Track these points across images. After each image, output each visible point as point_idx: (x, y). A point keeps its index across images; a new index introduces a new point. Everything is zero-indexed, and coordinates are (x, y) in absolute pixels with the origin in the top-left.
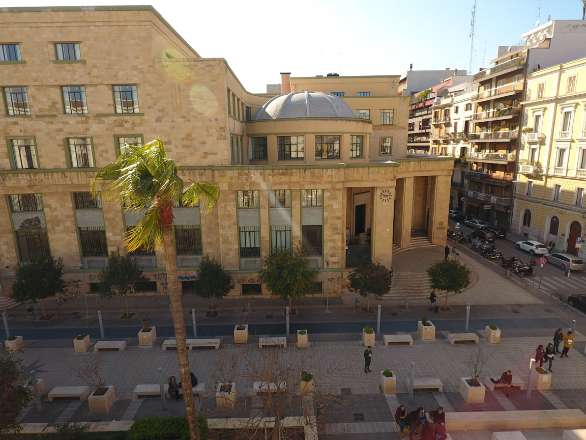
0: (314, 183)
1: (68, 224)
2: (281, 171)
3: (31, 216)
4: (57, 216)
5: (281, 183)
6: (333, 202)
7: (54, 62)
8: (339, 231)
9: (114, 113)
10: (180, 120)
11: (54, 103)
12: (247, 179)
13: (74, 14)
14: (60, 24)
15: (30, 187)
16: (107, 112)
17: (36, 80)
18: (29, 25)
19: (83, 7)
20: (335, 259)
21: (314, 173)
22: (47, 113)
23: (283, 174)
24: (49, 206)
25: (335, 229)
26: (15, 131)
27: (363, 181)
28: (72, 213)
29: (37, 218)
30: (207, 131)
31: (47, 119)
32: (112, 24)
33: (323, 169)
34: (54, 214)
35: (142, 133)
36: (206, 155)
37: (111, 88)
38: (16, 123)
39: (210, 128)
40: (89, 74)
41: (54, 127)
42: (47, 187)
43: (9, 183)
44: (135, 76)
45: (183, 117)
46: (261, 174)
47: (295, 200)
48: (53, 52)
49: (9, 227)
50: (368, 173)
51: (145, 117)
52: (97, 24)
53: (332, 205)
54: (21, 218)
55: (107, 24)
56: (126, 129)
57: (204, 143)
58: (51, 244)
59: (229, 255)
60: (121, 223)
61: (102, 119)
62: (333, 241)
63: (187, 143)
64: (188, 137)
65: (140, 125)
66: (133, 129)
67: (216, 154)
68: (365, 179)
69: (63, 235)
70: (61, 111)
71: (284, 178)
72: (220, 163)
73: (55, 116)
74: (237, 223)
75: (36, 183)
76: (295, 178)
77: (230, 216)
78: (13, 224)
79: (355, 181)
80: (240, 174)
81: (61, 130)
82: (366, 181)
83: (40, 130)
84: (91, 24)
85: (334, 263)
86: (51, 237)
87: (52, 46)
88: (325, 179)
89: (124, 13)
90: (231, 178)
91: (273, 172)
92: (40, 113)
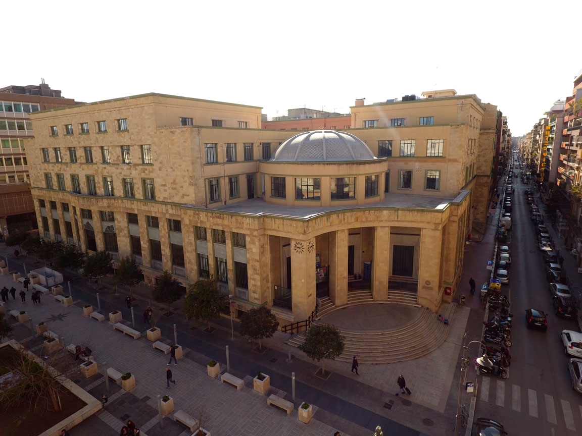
0: (238, 227)
1: (126, 232)
2: (217, 215)
3: (110, 224)
4: (120, 226)
5: (218, 225)
6: (252, 246)
7: (117, 131)
8: (258, 272)
9: (141, 163)
10: (170, 170)
11: (118, 156)
12: (198, 218)
13: (122, 102)
14: (118, 109)
15: (109, 207)
16: (138, 163)
17: (111, 143)
18: (108, 110)
19: (127, 97)
20: (256, 296)
21: (238, 220)
22: (116, 163)
23: (218, 217)
24: (117, 219)
25: (255, 270)
26: (105, 173)
27: (280, 231)
28: (126, 225)
29: (112, 226)
30: (183, 178)
31: (116, 166)
32: (138, 106)
33: (243, 217)
34: (119, 225)
35: (153, 177)
36: (184, 195)
37: (140, 147)
38: (105, 168)
39: (185, 176)
40: (130, 138)
41: (118, 171)
42: (116, 207)
43: (100, 204)
44: (149, 140)
45: (172, 168)
46: (206, 215)
47: (228, 239)
48: (117, 125)
49: (100, 230)
50: (283, 224)
51: (154, 167)
52: (133, 107)
53: (252, 249)
54: (107, 224)
55: (136, 106)
56: (147, 175)
57: (182, 187)
58: (118, 243)
59: (192, 272)
60: (146, 236)
61: (137, 167)
62: (254, 279)
63: (174, 186)
64: (174, 182)
65: (152, 172)
66: (149, 175)
67: (189, 195)
68: (281, 229)
69: (124, 239)
70: (121, 161)
71: (219, 221)
72: (191, 203)
73: (118, 164)
74: (196, 250)
75: (111, 205)
76: (226, 222)
77: (191, 244)
78: (102, 228)
79: (274, 230)
80: (194, 214)
81: (121, 173)
82: (282, 231)
83: (113, 173)
84: (130, 107)
85: (255, 299)
86: (118, 239)
87: (116, 122)
88: (245, 226)
89: (142, 99)
90: (190, 216)
91: (212, 215)
92: (114, 163)
